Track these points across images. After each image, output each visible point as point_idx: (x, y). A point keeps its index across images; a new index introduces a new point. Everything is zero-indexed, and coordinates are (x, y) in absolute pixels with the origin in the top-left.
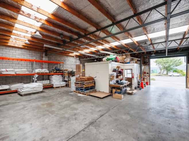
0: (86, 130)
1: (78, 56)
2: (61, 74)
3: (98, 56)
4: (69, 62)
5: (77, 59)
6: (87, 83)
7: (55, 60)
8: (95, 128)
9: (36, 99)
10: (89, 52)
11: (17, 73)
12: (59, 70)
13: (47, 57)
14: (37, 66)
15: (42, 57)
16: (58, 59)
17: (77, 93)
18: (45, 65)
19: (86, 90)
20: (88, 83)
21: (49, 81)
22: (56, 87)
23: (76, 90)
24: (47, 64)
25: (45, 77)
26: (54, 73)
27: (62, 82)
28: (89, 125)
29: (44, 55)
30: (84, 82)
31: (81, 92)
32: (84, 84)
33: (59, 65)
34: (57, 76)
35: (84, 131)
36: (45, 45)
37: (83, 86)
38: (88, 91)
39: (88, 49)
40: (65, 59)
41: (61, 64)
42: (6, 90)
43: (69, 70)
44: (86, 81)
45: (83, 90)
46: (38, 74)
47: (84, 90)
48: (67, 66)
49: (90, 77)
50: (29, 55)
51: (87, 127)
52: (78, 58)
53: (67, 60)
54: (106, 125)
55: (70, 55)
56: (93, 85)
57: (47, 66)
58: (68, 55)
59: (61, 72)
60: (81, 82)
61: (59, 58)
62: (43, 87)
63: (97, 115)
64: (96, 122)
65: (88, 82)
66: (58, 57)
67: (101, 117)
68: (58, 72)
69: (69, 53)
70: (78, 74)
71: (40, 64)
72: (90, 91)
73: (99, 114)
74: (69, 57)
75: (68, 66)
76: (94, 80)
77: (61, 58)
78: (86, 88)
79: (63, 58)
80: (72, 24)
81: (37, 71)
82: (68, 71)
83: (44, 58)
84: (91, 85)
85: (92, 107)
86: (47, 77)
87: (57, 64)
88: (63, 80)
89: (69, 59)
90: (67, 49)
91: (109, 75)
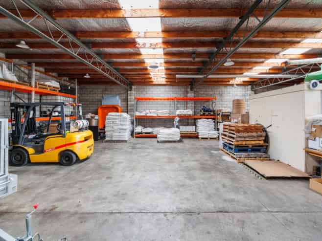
0: (170, 217)
1: (250, 83)
2: (212, 117)
3: (295, 76)
4: (230, 96)
5: (248, 89)
6: (240, 137)
7: (204, 95)
8: (185, 224)
9: (167, 148)
10: (269, 69)
11: (160, 115)
12: (209, 111)
13: (193, 92)
14: (182, 106)
15: (187, 92)
16: (210, 93)
17: (224, 154)
18: (191, 104)
19: (240, 151)
20: (244, 137)
21: (194, 127)
22: (202, 138)
23: (224, 148)
24: (193, 102)
25: (190, 121)
26: (201, 115)
27: (213, 130)
28: (181, 213)
29: (189, 90)
30: (234, 134)
31: (230, 153)
32: (233, 138)
33: (211, 103)
34: (206, 120)
35: (165, 215)
36: (177, 76)
37: (232, 142)
38: (243, 154)
39: (262, 64)
40: (222, 91)
41: (214, 100)
42: (149, 133)
43: (224, 111)
44: (239, 132)
45: (232, 149)
46: (179, 117)
47: (235, 149)
48: (226, 103)
49: (258, 124)
50: (172, 92)
51: (176, 213)
52: (250, 87)
53: (226, 92)
54: (209, 233)
55: (230, 83)
56: (262, 142)
57: (193, 105)
58: (228, 83)
59: (212, 113)
60: (230, 133)
61: (212, 91)
62: (180, 135)
63: (213, 205)
64: (198, 216)
65: (245, 134)
66: (210, 90)
67: (217, 212)
68: (207, 113)
69: (229, 80)
70: (235, 119)
71: (184, 103)
72: (249, 155)
73: (221, 206)
74: (228, 87)
75: (228, 103)
76: (266, 131)
77: (214, 91)
78: (238, 146)
79: (218, 90)
80: (194, 31)
81: (178, 112)
82: (223, 113)
83: (190, 93)
84: (253, 142)
85: (224, 186)
86: (193, 121)
87: (208, 100)
88: (215, 128)
89: (228, 90)
90: (209, 75)
91: (306, 122)
